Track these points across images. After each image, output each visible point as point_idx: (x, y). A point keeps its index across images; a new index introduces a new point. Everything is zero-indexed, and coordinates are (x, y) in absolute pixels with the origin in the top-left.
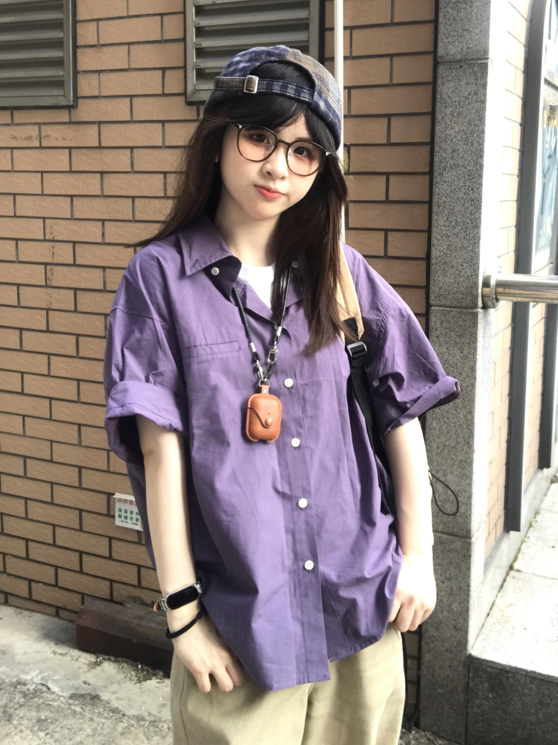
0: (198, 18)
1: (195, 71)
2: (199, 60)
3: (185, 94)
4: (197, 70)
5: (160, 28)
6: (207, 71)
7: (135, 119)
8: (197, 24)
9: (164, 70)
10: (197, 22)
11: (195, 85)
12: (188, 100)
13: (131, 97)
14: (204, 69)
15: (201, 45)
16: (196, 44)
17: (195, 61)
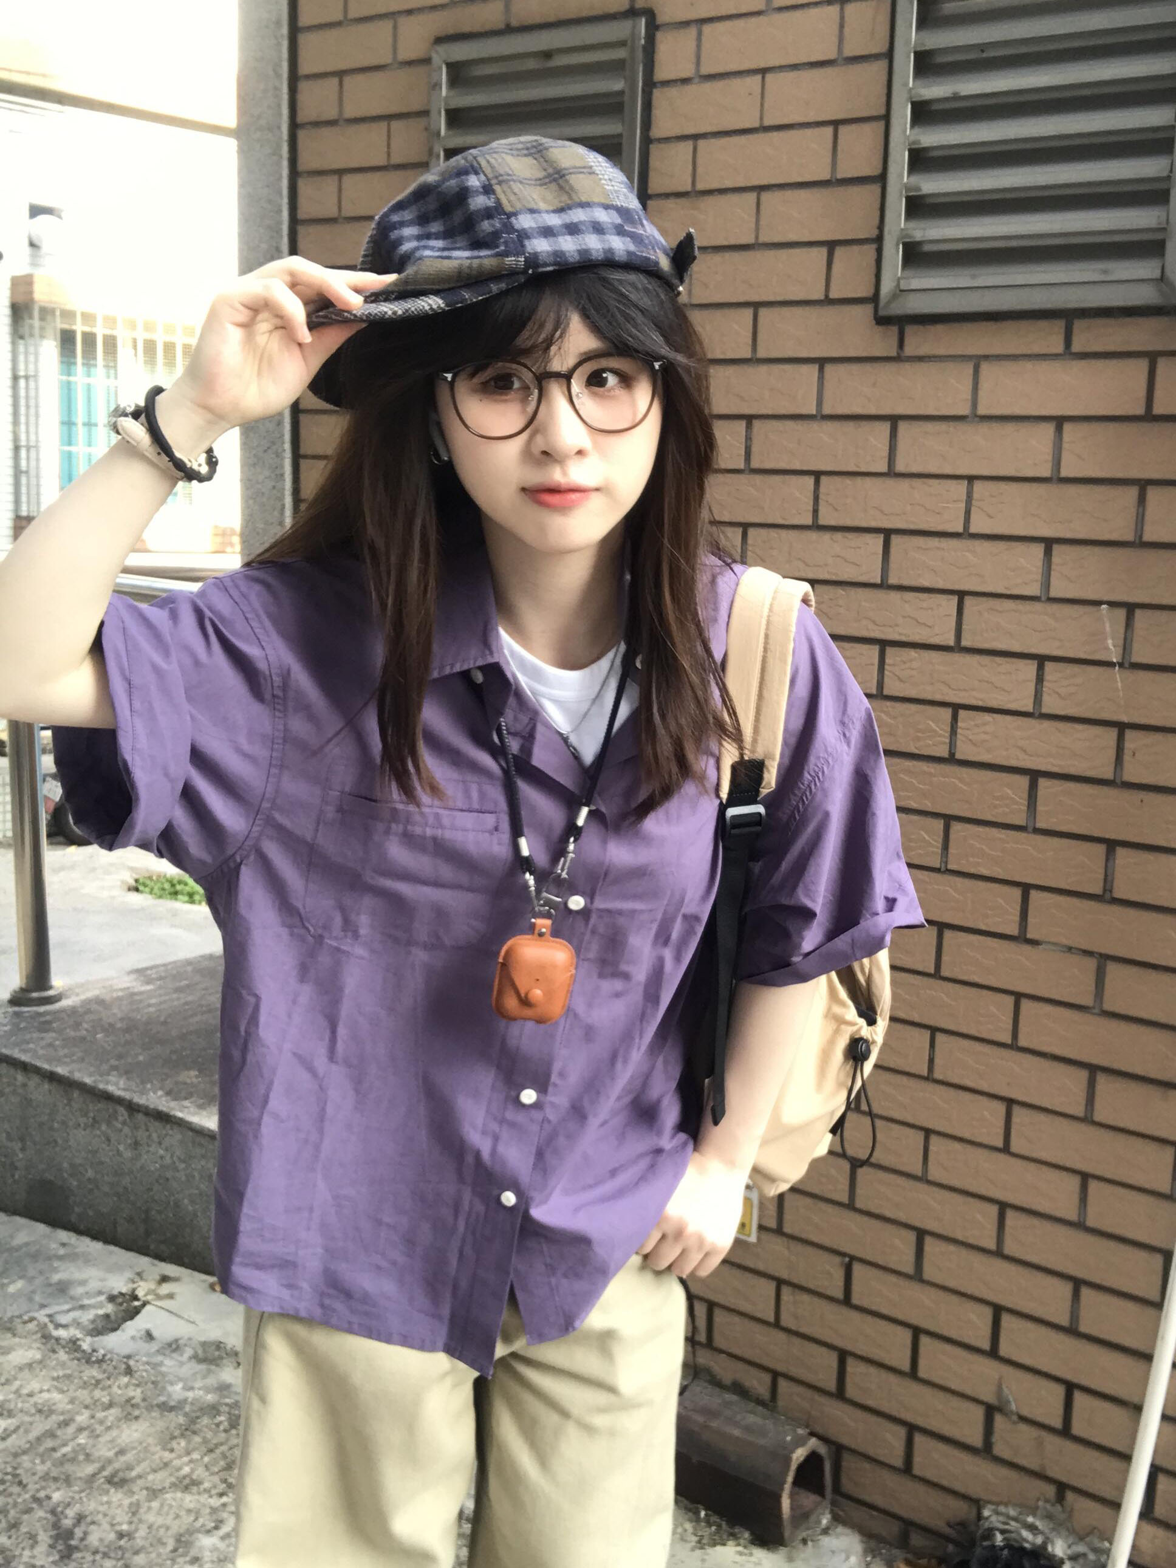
0: (917, 130)
1: (901, 246)
2: (912, 224)
3: (875, 299)
4: (905, 245)
5: (829, 154)
6: (927, 248)
7: (762, 353)
8: (914, 143)
9: (831, 246)
10: (912, 138)
11: (899, 279)
12: (881, 313)
13: (756, 306)
14: (920, 243)
15: (919, 189)
16: (908, 188)
17: (902, 226)
